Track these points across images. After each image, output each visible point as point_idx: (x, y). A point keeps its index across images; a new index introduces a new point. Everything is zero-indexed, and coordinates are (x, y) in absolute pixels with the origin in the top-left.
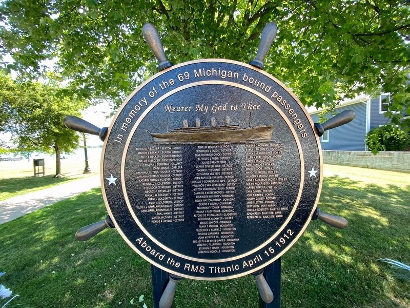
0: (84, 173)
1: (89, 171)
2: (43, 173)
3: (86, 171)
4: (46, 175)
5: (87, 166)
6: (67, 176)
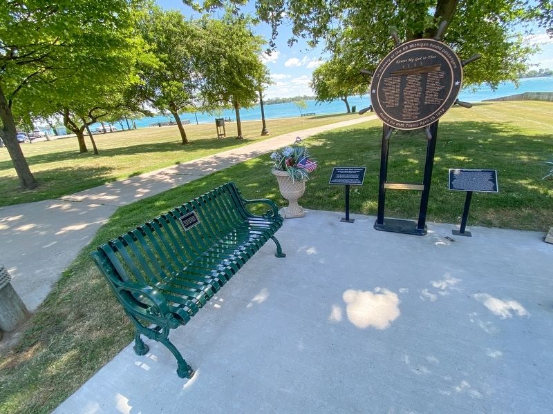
0: (262, 135)
1: (266, 133)
2: (224, 134)
3: (264, 133)
4: (227, 136)
5: (264, 126)
6: (248, 137)
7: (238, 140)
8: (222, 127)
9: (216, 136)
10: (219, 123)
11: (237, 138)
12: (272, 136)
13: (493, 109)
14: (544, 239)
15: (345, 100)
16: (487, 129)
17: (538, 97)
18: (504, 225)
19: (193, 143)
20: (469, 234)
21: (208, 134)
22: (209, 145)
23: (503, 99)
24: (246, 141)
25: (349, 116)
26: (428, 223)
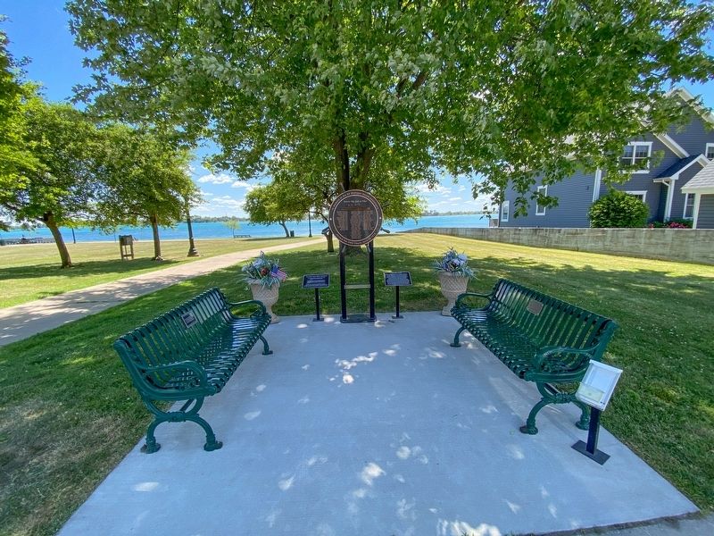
0: (188, 256)
1: (195, 253)
2: (132, 255)
3: (192, 253)
4: (135, 258)
5: (192, 246)
6: (170, 258)
7: (156, 262)
8: (128, 247)
9: (118, 257)
10: (124, 241)
11: (154, 259)
12: (203, 257)
13: (404, 239)
14: (441, 314)
15: (283, 225)
16: (402, 252)
17: (431, 231)
18: (420, 310)
19: (81, 265)
20: (402, 317)
21: (102, 255)
22: (109, 268)
23: (409, 232)
24: (168, 262)
25: (288, 240)
26: (376, 314)
